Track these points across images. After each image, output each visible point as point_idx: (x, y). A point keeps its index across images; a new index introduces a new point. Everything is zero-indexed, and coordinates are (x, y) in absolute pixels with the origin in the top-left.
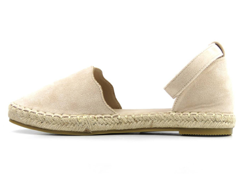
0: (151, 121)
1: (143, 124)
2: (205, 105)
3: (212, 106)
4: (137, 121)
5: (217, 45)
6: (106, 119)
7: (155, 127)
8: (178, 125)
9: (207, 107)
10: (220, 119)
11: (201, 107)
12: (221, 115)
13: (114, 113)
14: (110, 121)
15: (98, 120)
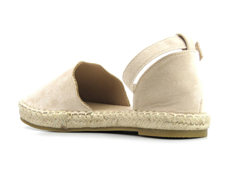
0: (116, 120)
1: (111, 122)
2: (161, 104)
3: (168, 105)
4: (106, 119)
5: (181, 37)
6: (80, 116)
7: (120, 126)
8: (136, 125)
9: (163, 106)
10: (172, 120)
11: (158, 106)
12: (174, 115)
13: (89, 110)
14: (83, 118)
15: (73, 117)
